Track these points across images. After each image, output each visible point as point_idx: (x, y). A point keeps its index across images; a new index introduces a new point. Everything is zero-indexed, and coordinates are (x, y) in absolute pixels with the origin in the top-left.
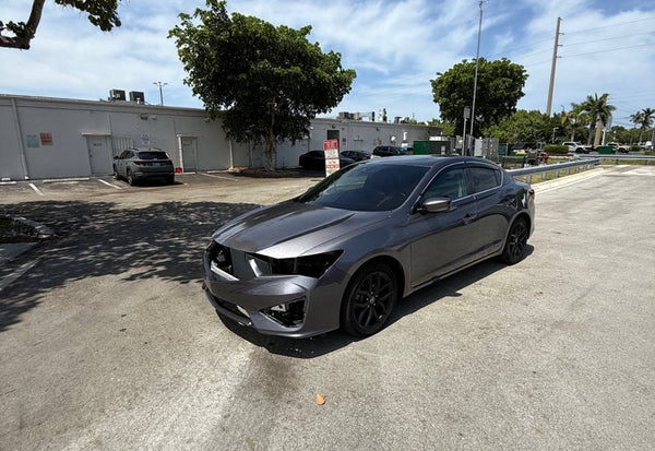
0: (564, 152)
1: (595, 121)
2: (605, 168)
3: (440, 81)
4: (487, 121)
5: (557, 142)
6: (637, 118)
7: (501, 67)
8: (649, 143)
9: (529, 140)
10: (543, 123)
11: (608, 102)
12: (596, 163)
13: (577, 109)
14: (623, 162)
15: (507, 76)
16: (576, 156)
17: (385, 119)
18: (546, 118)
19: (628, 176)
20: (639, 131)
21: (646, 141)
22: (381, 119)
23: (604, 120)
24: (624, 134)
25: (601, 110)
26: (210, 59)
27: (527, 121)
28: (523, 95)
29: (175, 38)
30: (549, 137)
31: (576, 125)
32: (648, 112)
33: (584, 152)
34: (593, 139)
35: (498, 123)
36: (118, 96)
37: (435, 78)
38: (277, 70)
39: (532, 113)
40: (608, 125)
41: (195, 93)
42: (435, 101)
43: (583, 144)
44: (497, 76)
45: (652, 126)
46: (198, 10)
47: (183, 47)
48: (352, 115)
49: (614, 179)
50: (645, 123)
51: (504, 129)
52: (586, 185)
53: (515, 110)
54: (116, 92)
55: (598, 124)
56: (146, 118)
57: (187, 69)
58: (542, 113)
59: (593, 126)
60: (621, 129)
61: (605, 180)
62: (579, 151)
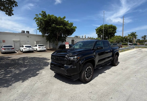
0: (127, 45)
1: (133, 38)
2: (136, 49)
3: (97, 29)
4: (108, 38)
5: (125, 43)
6: (143, 37)
7: (111, 26)
8: (146, 43)
9: (118, 42)
10: (121, 38)
11: (136, 34)
12: (134, 48)
13: (129, 35)
14: (140, 47)
15: (112, 28)
16: (129, 46)
17: (85, 37)
18: (122, 37)
19: (142, 51)
20: (144, 40)
21: (145, 42)
22: (84, 37)
23: (135, 38)
24: (140, 41)
25: (134, 36)
26: (43, 24)
27: (118, 38)
28: (116, 32)
29: (35, 20)
30: (123, 41)
31: (129, 39)
32: (145, 36)
33: (131, 45)
34: (133, 42)
35: (111, 38)
36: (23, 32)
37: (96, 29)
38: (57, 26)
39: (119, 36)
40: (136, 39)
41: (40, 31)
42: (97, 33)
43: (131, 43)
44: (110, 28)
45: (146, 39)
46: (40, 14)
47: (37, 21)
48: (78, 36)
49: (138, 52)
50: (145, 38)
51: (113, 40)
52: (131, 53)
53: (115, 36)
54: (23, 31)
55: (134, 39)
56: (29, 37)
57: (38, 26)
58: (121, 36)
59: (133, 39)
60: (139, 40)
61: (136, 52)
62: (130, 45)
